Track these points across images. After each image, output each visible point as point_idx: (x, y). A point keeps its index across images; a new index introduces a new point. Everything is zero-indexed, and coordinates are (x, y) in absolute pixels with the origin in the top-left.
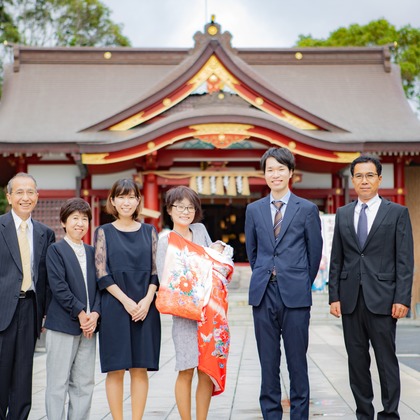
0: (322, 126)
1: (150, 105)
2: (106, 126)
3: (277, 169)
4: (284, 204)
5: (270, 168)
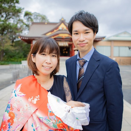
3: (83, 33)
4: (87, 61)
5: (76, 31)
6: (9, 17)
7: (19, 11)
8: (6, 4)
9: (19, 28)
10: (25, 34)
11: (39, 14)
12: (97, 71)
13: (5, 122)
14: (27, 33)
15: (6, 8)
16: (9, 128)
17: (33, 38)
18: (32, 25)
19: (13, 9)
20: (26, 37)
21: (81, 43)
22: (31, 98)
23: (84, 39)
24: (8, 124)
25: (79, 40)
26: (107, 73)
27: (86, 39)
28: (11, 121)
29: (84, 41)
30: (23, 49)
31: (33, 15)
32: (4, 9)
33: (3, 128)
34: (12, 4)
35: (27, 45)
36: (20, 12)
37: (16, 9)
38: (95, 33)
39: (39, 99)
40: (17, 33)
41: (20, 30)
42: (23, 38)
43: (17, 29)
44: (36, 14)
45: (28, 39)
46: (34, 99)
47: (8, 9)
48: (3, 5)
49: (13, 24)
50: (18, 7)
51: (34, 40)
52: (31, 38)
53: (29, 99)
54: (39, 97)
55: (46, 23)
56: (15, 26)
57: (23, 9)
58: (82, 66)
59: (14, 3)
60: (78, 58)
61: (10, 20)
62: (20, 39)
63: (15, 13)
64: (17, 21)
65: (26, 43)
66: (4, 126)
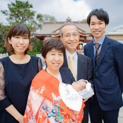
0: (83, 31)
1: (60, 29)
2: (55, 32)
3: (98, 23)
4: (101, 45)
5: (93, 22)
6: (25, 19)
7: (32, 14)
8: (22, 9)
9: (33, 28)
10: (38, 32)
11: (48, 15)
12: (108, 51)
13: (28, 113)
14: (40, 31)
15: (22, 11)
16: (32, 116)
17: (45, 36)
18: (43, 25)
19: (28, 13)
20: (40, 35)
21: (96, 31)
22: (38, 89)
23: (99, 28)
24: (30, 113)
25: (95, 28)
26: (116, 52)
27: (100, 28)
28: (31, 111)
29: (98, 29)
30: (36, 44)
31: (44, 17)
32: (21, 12)
33: (29, 118)
34: (27, 8)
35: (39, 41)
36: (34, 15)
37: (30, 12)
38: (106, 25)
39: (44, 89)
40: (32, 31)
41: (34, 29)
42: (37, 36)
43: (31, 29)
44: (46, 16)
45: (41, 36)
46: (40, 90)
47: (24, 13)
48: (20, 10)
49: (28, 25)
50: (31, 11)
51: (46, 36)
52: (43, 36)
53: (36, 91)
54: (44, 87)
55: (55, 23)
56: (30, 26)
57: (36, 12)
58: (98, 49)
59: (29, 8)
60: (94, 43)
61: (26, 22)
62: (34, 37)
63: (30, 16)
64: (31, 22)
65: (39, 40)
66: (28, 116)
